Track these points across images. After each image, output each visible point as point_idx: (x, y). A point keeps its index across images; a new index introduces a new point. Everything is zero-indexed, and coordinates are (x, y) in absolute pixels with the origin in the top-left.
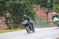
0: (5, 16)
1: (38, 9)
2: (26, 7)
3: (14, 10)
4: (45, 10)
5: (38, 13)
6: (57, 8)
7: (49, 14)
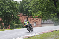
1: (21, 16)
3: (5, 16)
4: (26, 16)
6: (34, 15)
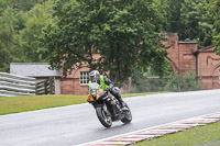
0: (90, 61)
1: (172, 45)
2: (142, 39)
3: (112, 47)
4: (191, 47)
5: (172, 54)
7: (200, 55)
